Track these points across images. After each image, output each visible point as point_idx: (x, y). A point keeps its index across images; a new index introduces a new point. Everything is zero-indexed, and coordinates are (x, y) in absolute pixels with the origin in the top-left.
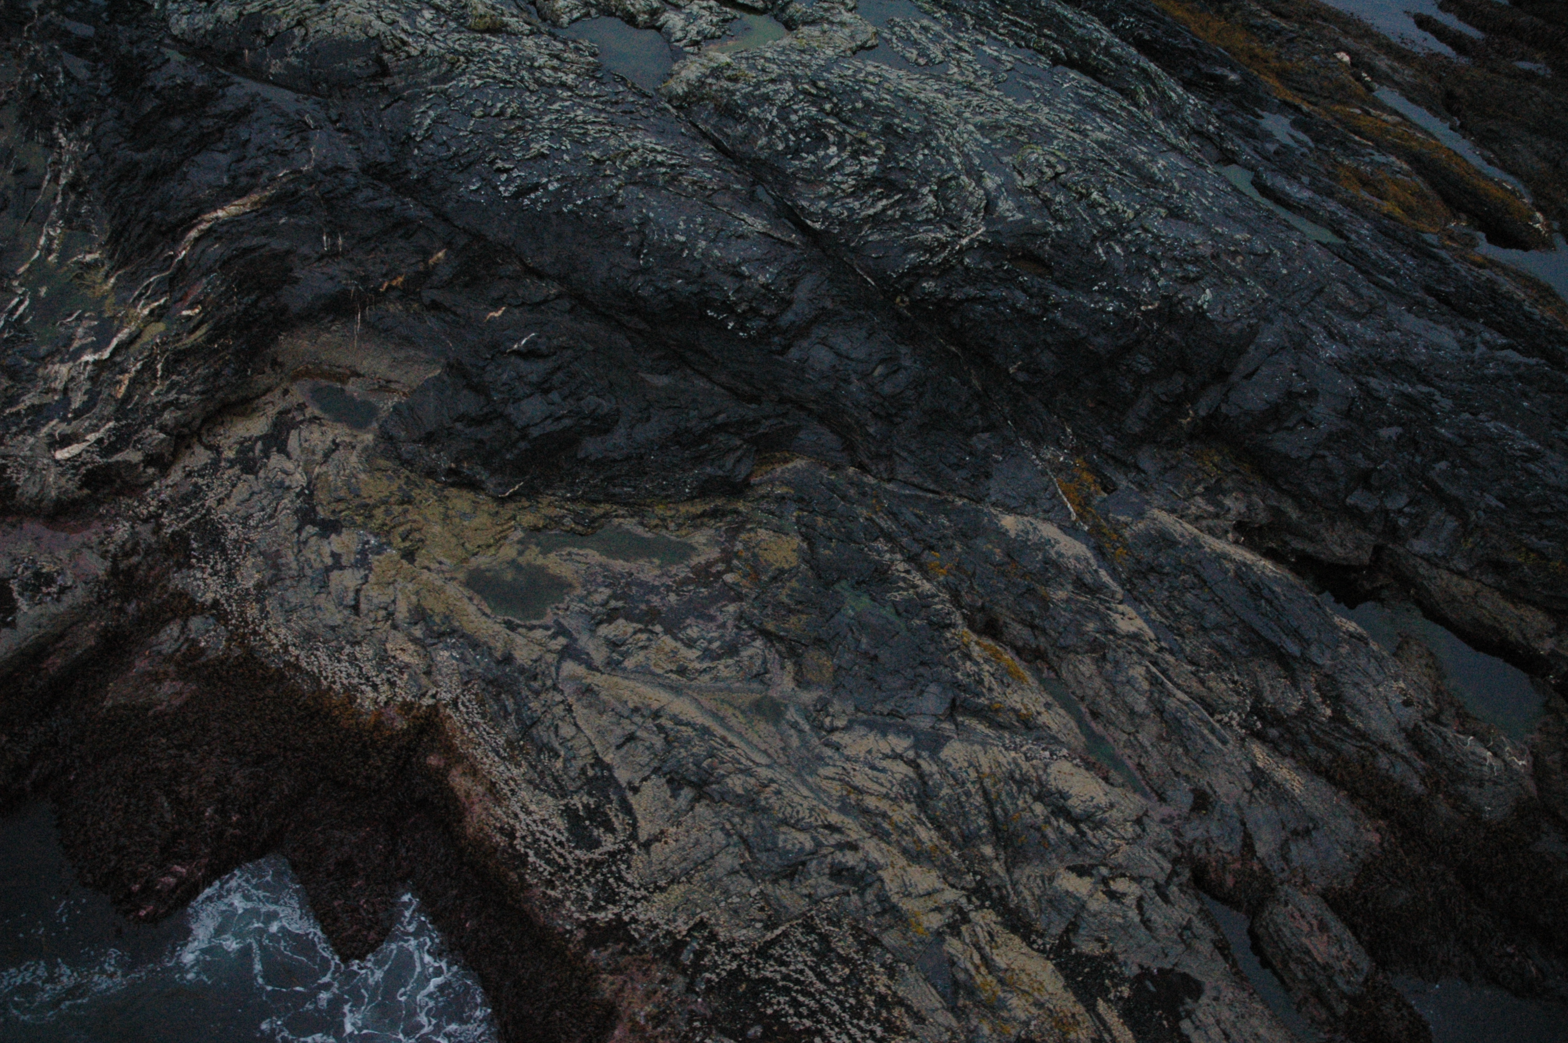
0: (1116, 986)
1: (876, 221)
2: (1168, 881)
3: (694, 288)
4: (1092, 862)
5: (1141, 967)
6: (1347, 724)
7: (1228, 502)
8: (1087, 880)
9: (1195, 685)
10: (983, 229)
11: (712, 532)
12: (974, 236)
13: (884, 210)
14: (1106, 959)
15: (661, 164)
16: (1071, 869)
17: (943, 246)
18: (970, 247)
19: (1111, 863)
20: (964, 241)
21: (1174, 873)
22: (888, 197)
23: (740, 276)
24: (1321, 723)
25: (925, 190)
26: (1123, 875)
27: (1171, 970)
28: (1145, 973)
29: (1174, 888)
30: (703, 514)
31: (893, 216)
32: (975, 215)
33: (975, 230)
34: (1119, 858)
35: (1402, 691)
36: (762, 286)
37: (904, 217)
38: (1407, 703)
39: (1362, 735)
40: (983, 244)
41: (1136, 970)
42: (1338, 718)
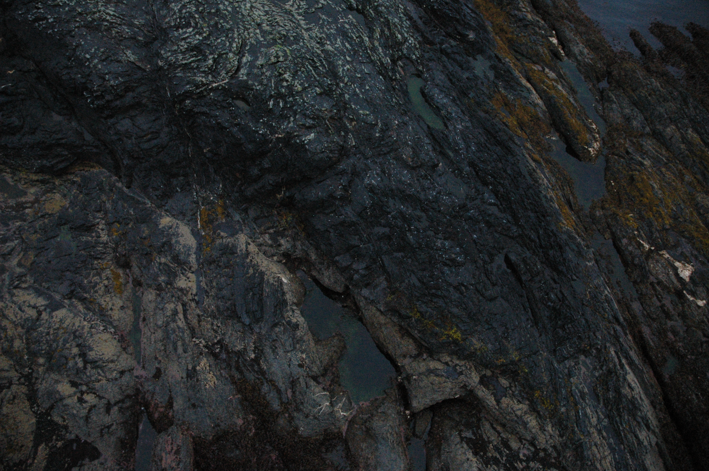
0: (57, 440)
1: (186, 67)
2: (116, 403)
3: (84, 81)
4: (82, 382)
5: (77, 436)
6: (259, 364)
7: (282, 241)
8: (74, 389)
9: (195, 321)
10: (227, 81)
11: (38, 189)
12: (221, 83)
13: (191, 63)
14: (62, 427)
15: (108, 21)
16: (71, 382)
17: (203, 85)
18: (217, 88)
19: (91, 385)
20: (214, 85)
21: (122, 401)
22: (196, 57)
23: (104, 79)
24: (246, 360)
25: (211, 57)
26: (95, 393)
27: (90, 444)
28: (77, 439)
29: (116, 408)
30: (37, 181)
31: (193, 66)
32: (227, 74)
33: (223, 80)
34: (97, 385)
35: (303, 359)
36: (111, 86)
37: (197, 67)
38: (300, 366)
39: (263, 373)
40: (224, 88)
41: (73, 436)
42: (256, 360)
